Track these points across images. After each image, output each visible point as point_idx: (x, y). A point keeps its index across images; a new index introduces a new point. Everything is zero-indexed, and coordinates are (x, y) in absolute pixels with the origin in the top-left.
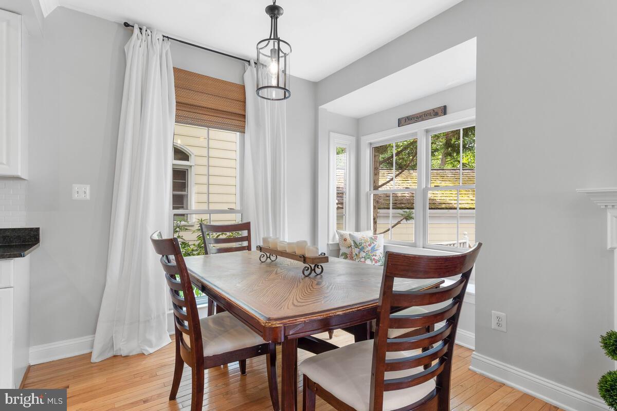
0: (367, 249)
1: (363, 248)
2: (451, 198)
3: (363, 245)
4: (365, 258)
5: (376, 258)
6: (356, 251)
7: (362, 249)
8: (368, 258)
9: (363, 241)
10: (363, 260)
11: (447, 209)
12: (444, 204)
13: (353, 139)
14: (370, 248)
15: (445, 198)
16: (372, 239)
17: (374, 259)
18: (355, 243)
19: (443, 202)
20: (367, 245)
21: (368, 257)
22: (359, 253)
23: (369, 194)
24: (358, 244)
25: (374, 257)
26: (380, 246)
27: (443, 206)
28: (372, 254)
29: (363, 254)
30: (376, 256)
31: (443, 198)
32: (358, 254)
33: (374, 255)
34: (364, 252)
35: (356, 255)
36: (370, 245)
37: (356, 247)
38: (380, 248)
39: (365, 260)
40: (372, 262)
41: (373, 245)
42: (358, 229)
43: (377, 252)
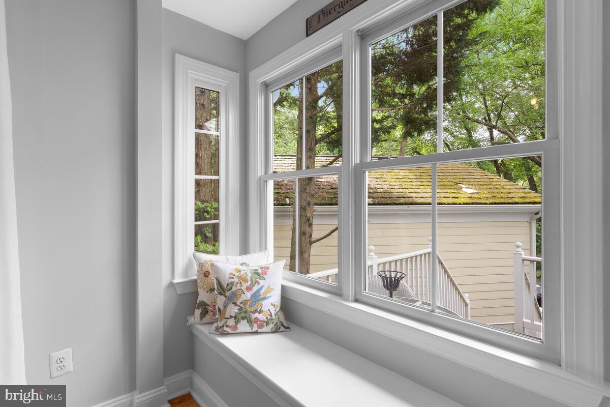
0: (243, 298)
1: (235, 295)
2: (412, 190)
3: (234, 289)
4: (235, 317)
5: (261, 317)
6: (221, 300)
7: (232, 299)
8: (243, 318)
9: (236, 280)
10: (231, 322)
11: (406, 204)
12: (403, 197)
13: (235, 77)
14: (248, 295)
15: (404, 190)
16: (257, 274)
17: (256, 320)
18: (219, 283)
19: (402, 195)
20: (245, 285)
21: (243, 315)
22: (225, 307)
23: (262, 182)
24: (225, 286)
25: (257, 315)
26: (272, 289)
27: (402, 200)
28: (253, 309)
29: (233, 310)
30: (261, 312)
31: (401, 190)
32: (222, 308)
33: (256, 311)
34: (235, 304)
35: (220, 310)
36: (249, 289)
37: (220, 294)
38: (272, 293)
39: (237, 323)
40: (252, 326)
41: (255, 288)
42: (245, 249)
43: (264, 302)
